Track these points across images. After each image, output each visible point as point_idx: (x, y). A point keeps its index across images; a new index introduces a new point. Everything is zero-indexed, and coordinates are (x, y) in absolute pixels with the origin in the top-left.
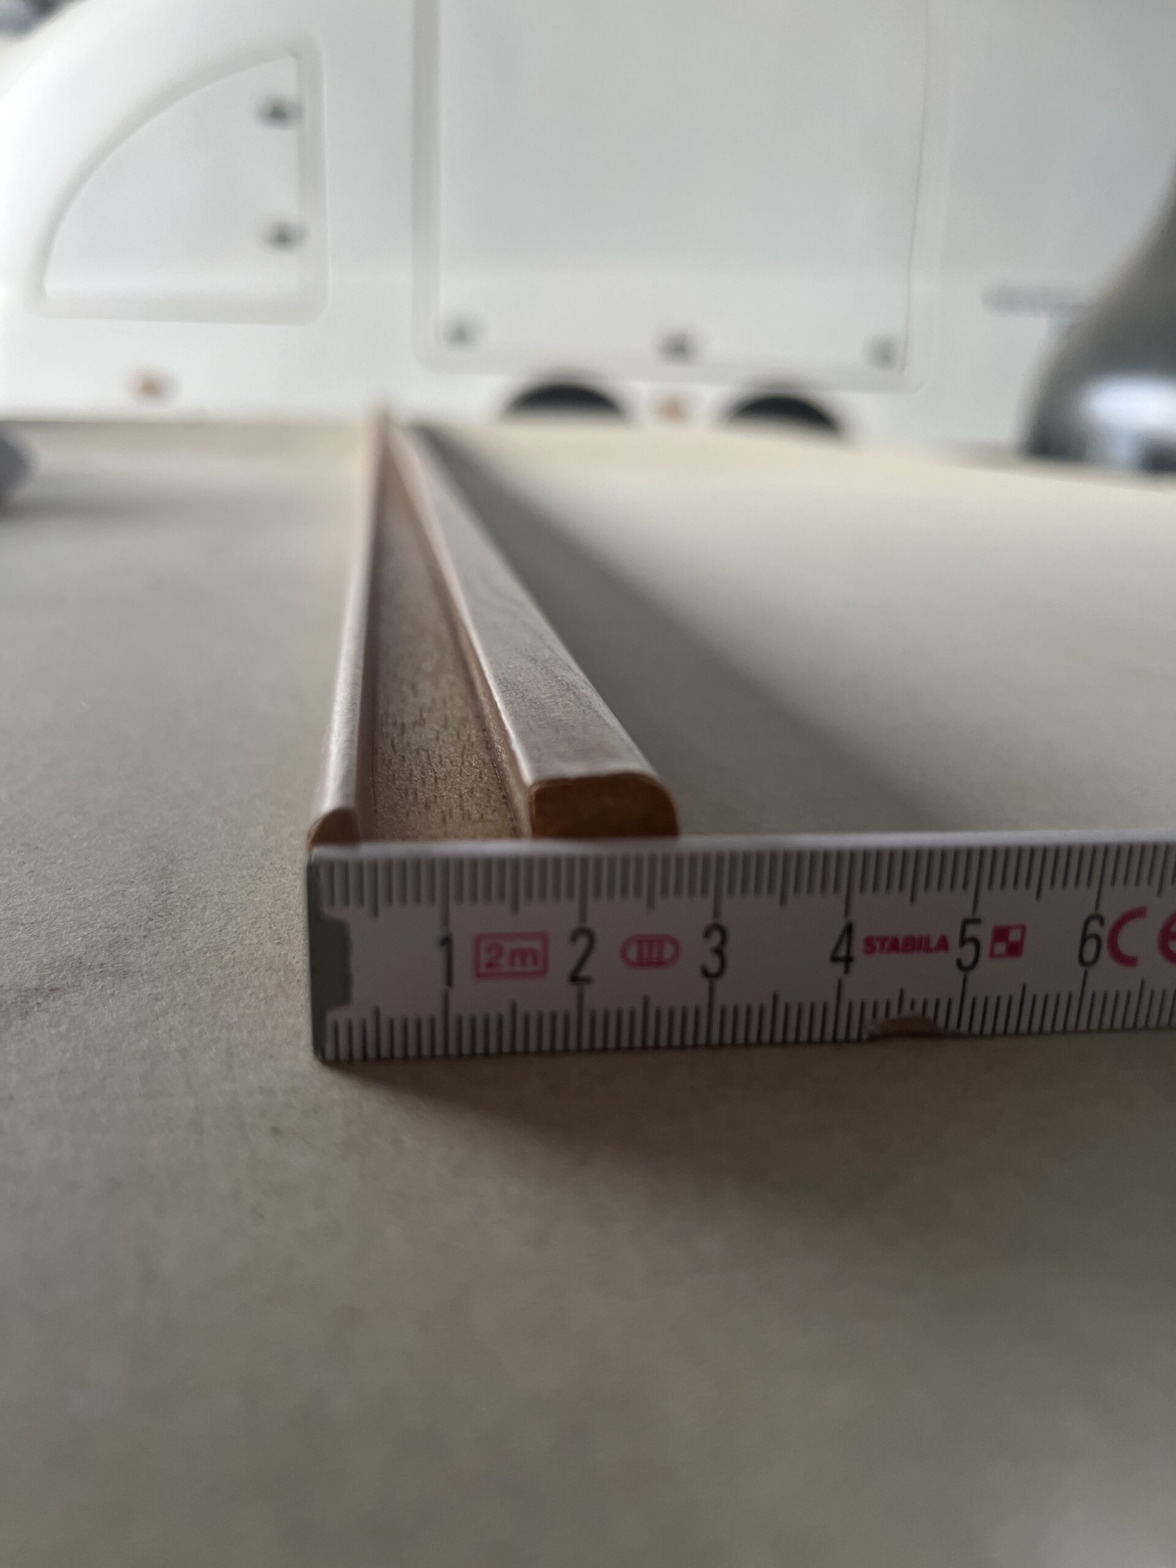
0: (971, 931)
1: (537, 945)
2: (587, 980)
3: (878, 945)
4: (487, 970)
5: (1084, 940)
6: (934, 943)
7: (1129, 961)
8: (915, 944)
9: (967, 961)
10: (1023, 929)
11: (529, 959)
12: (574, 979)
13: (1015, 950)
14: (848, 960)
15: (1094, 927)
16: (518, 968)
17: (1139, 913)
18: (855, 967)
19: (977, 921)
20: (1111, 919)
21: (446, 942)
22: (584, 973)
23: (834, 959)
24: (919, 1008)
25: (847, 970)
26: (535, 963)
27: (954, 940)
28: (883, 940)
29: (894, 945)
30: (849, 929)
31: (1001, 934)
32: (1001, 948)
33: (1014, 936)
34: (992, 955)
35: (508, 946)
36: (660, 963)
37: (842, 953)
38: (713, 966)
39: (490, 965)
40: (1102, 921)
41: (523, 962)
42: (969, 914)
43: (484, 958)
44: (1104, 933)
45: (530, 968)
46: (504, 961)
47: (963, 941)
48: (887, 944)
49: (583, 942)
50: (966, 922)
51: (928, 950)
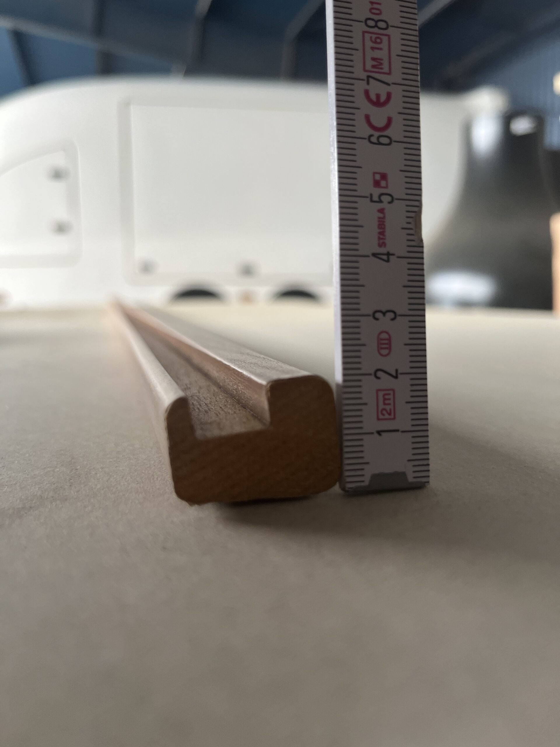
0: (376, 198)
1: (381, 394)
2: (397, 371)
3: (381, 241)
4: (392, 415)
5: (380, 144)
6: (381, 215)
7: (390, 120)
8: (381, 224)
9: (389, 199)
10: (374, 173)
11: (387, 397)
12: (396, 377)
13: (384, 176)
14: (388, 254)
15: (374, 139)
16: (391, 402)
17: (367, 118)
18: (391, 252)
19: (371, 195)
20: (371, 132)
21: (379, 433)
22: (394, 373)
23: (388, 261)
24: (409, 220)
25: (393, 255)
26: (389, 394)
27: (379, 206)
28: (379, 238)
29: (382, 233)
30: (375, 255)
31: (377, 184)
32: (383, 183)
33: (378, 177)
34: (386, 187)
35: (381, 406)
36: (389, 339)
37: (385, 257)
38: (391, 315)
39: (390, 414)
40: (371, 136)
41: (389, 399)
42: (368, 200)
43: (387, 416)
44: (376, 134)
45: (391, 397)
46: (388, 408)
47: (381, 201)
48: (381, 237)
49: (379, 374)
50: (372, 201)
51: (384, 218)
